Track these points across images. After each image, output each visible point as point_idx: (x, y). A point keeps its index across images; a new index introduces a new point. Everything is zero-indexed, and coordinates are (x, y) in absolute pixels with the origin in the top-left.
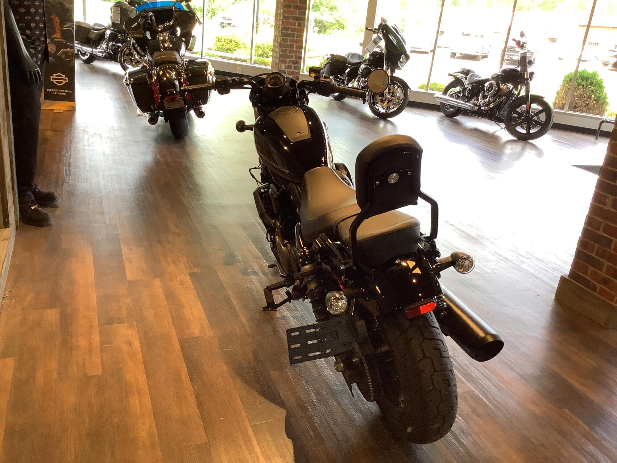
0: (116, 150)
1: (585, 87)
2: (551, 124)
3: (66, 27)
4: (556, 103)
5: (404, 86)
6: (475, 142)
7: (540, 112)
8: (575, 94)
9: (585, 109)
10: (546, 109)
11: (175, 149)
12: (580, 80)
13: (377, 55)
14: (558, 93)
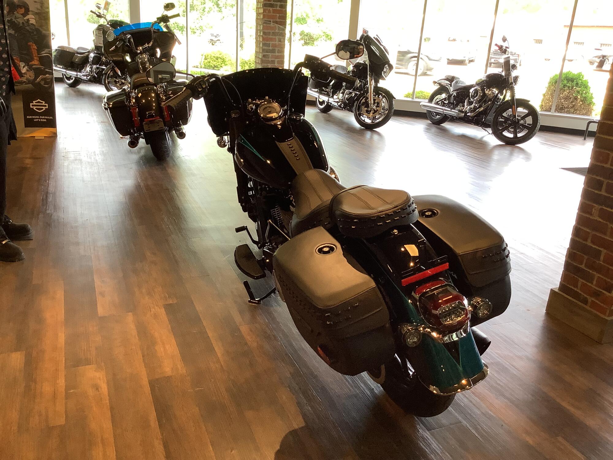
0: (96, 176)
1: (570, 88)
2: (538, 127)
3: (44, 53)
4: (542, 105)
5: (389, 96)
6: (462, 149)
7: (527, 115)
8: (561, 95)
9: (572, 110)
10: (532, 112)
11: (157, 172)
12: (565, 81)
13: (360, 66)
14: (544, 95)
